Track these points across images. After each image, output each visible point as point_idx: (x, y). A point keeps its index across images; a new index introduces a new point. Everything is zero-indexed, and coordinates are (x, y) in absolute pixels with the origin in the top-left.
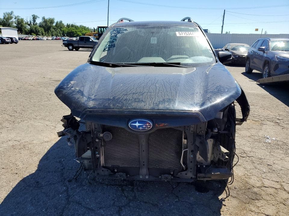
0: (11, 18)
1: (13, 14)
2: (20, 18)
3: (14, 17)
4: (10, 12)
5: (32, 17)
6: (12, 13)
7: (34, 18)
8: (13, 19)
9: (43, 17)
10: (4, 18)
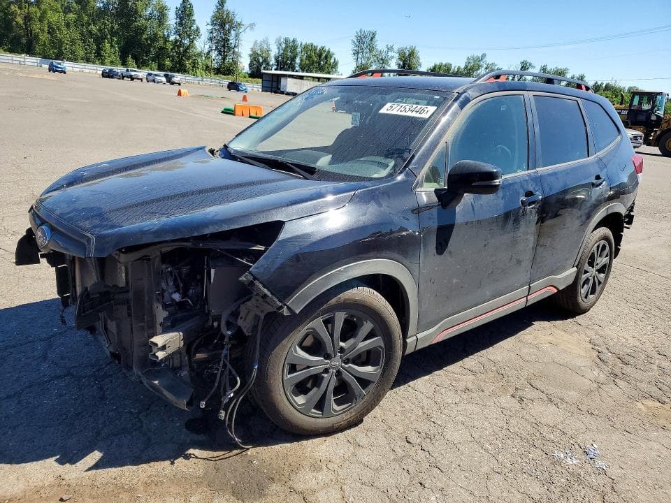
0: (479, 67)
1: (484, 60)
2: (497, 67)
3: (485, 66)
4: (480, 55)
5: (520, 67)
6: (484, 56)
7: (525, 66)
8: (483, 69)
9: (544, 66)
10: (466, 68)
